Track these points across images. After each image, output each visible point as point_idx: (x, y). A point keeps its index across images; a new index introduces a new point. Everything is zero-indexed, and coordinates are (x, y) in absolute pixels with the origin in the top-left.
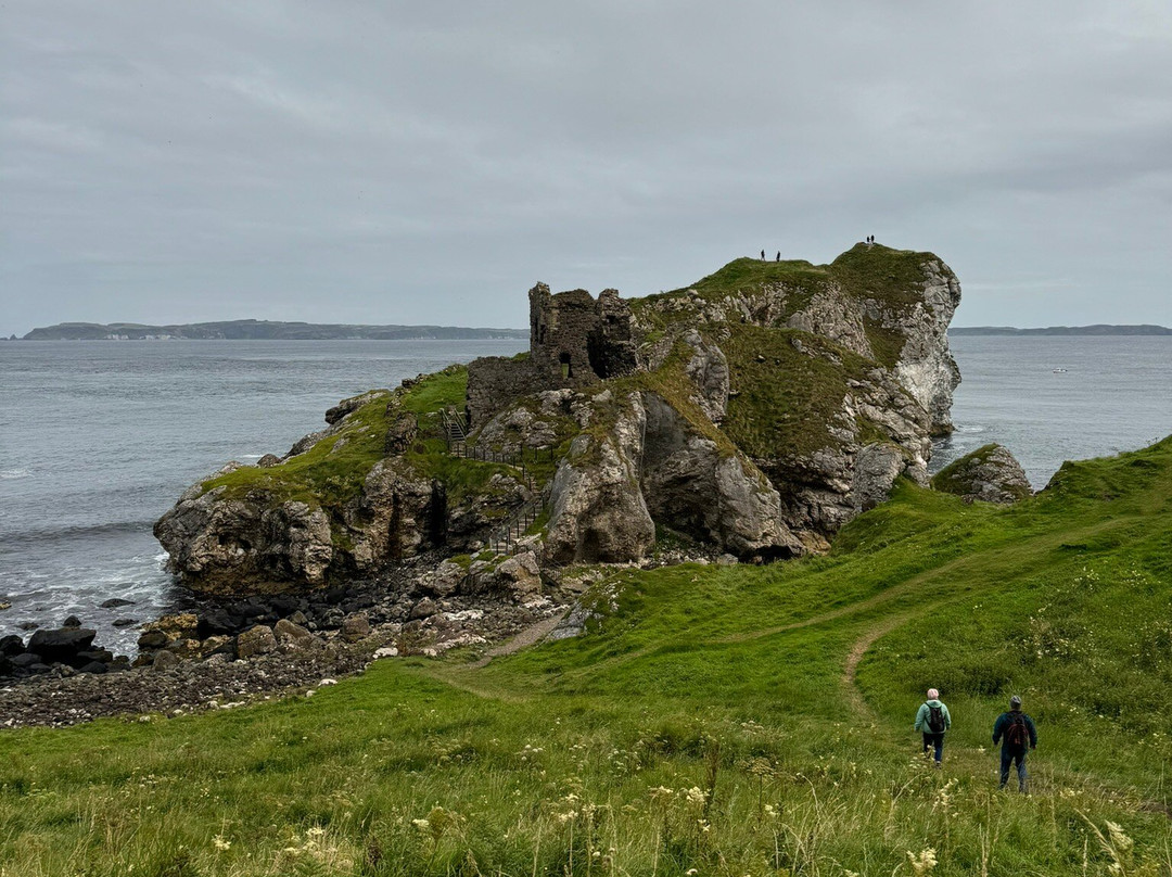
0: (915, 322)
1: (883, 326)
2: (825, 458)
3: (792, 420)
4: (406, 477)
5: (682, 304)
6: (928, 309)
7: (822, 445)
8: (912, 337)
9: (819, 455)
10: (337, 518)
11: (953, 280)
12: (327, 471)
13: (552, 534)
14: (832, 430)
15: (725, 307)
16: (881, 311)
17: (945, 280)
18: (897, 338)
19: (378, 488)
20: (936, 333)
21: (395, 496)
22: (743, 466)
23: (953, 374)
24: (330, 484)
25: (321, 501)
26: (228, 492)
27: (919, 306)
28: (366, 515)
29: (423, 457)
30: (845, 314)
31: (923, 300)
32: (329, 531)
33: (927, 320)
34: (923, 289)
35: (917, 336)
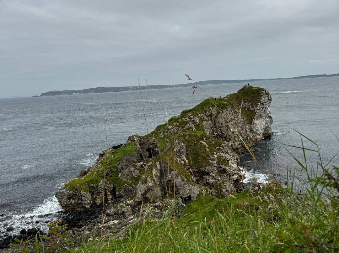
0: (258, 108)
1: (250, 110)
2: (208, 169)
3: (201, 159)
4: (108, 184)
5: (186, 120)
6: (262, 104)
7: (208, 165)
8: (258, 112)
9: (207, 168)
10: (93, 194)
11: (269, 96)
12: (91, 182)
13: (136, 200)
14: (211, 161)
15: (199, 117)
16: (249, 106)
17: (267, 96)
18: (254, 113)
19: (101, 187)
20: (264, 110)
21: (105, 188)
22: (182, 178)
23: (271, 120)
24: (91, 186)
25: (89, 190)
26: (70, 188)
27: (260, 104)
28: (99, 193)
29: (111, 178)
30: (232, 114)
31: (261, 102)
32: (91, 197)
33: (262, 107)
34: (261, 99)
35: (259, 112)
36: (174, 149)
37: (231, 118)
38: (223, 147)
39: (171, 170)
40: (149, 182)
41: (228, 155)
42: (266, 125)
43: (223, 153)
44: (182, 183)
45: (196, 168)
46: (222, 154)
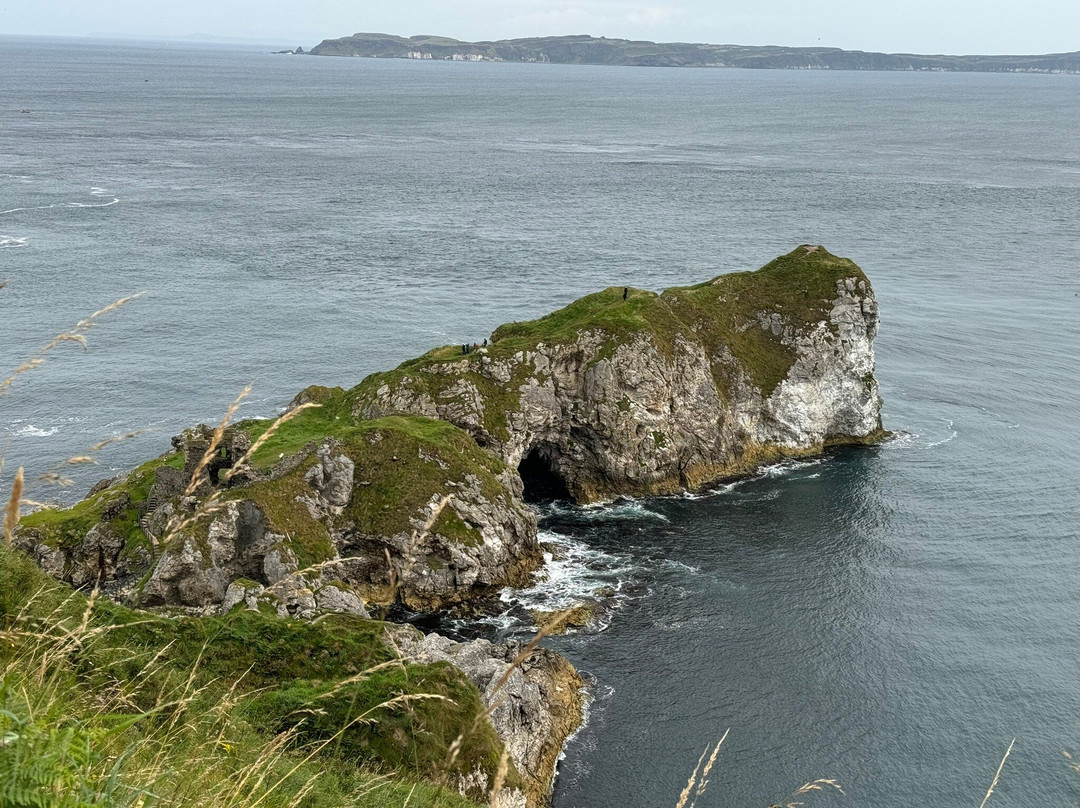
0: (811, 342)
1: (782, 342)
2: (398, 539)
3: (389, 509)
4: (107, 536)
5: (453, 368)
6: (833, 328)
7: (401, 531)
8: (805, 356)
9: (396, 537)
10: (69, 555)
11: (867, 300)
12: (71, 524)
13: (145, 590)
14: (412, 520)
15: (511, 362)
16: (783, 326)
17: (857, 299)
18: (791, 355)
19: (88, 542)
20: (836, 352)
21: (100, 546)
22: (282, 556)
23: (864, 390)
24: (68, 535)
25: (61, 544)
26: (22, 530)
27: (822, 325)
28: (84, 556)
29: (121, 523)
31: (828, 319)
32: (63, 563)
33: (828, 340)
34: (831, 307)
35: (812, 356)
36: (307, 471)
37: (640, 375)
38: (468, 485)
39: (267, 530)
40: (187, 552)
41: (475, 509)
42: (842, 405)
43: (464, 500)
44: (282, 568)
45: (370, 533)
46: (459, 504)
